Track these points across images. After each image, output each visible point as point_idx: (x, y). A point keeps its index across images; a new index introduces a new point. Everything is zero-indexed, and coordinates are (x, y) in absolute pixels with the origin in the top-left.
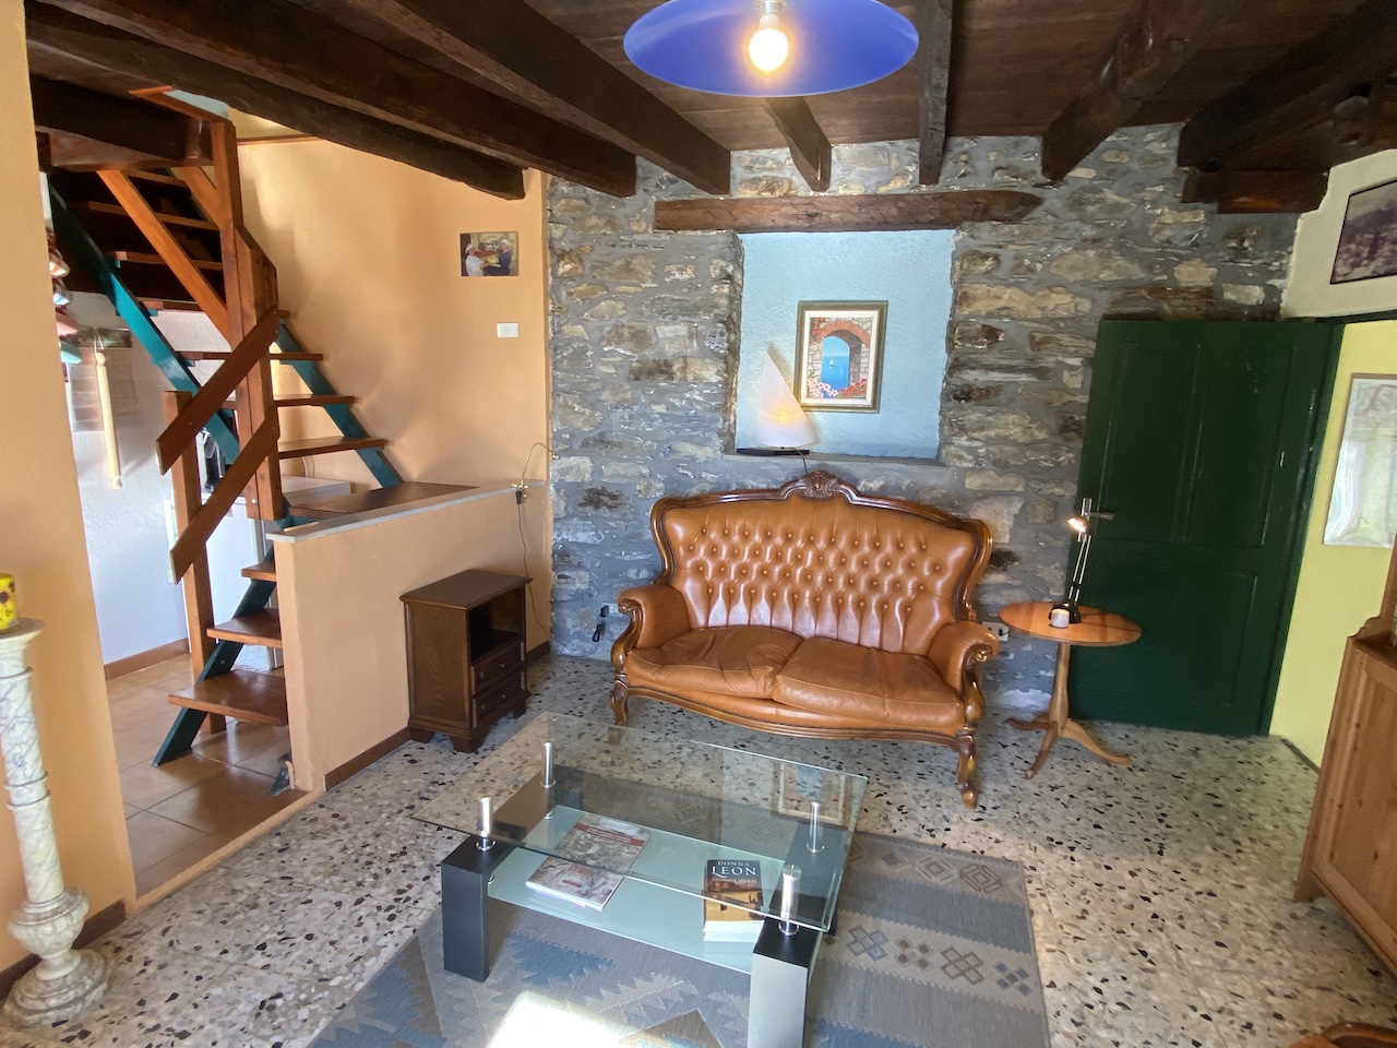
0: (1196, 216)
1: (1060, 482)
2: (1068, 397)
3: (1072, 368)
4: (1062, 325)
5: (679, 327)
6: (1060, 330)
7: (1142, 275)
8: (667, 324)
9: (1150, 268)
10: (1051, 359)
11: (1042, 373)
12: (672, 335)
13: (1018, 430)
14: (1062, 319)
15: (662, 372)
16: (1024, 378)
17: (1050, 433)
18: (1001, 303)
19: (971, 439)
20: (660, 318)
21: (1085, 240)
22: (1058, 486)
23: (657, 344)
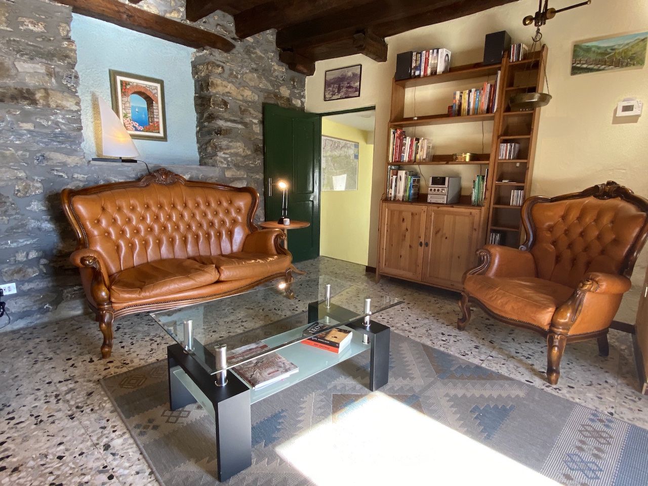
0: (283, 69)
1: (257, 173)
2: (256, 137)
3: (255, 124)
4: (250, 104)
5: (38, 66)
6: (249, 107)
7: (272, 89)
8: (25, 61)
9: (273, 86)
10: (248, 119)
11: (245, 124)
12: (32, 71)
13: (241, 150)
14: (250, 102)
15: (25, 98)
16: (240, 126)
17: (252, 152)
18: (227, 90)
19: (224, 153)
20: (18, 56)
21: (253, 69)
22: (257, 174)
23: (16, 75)
